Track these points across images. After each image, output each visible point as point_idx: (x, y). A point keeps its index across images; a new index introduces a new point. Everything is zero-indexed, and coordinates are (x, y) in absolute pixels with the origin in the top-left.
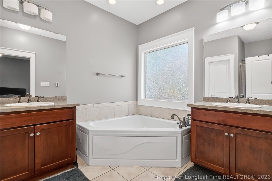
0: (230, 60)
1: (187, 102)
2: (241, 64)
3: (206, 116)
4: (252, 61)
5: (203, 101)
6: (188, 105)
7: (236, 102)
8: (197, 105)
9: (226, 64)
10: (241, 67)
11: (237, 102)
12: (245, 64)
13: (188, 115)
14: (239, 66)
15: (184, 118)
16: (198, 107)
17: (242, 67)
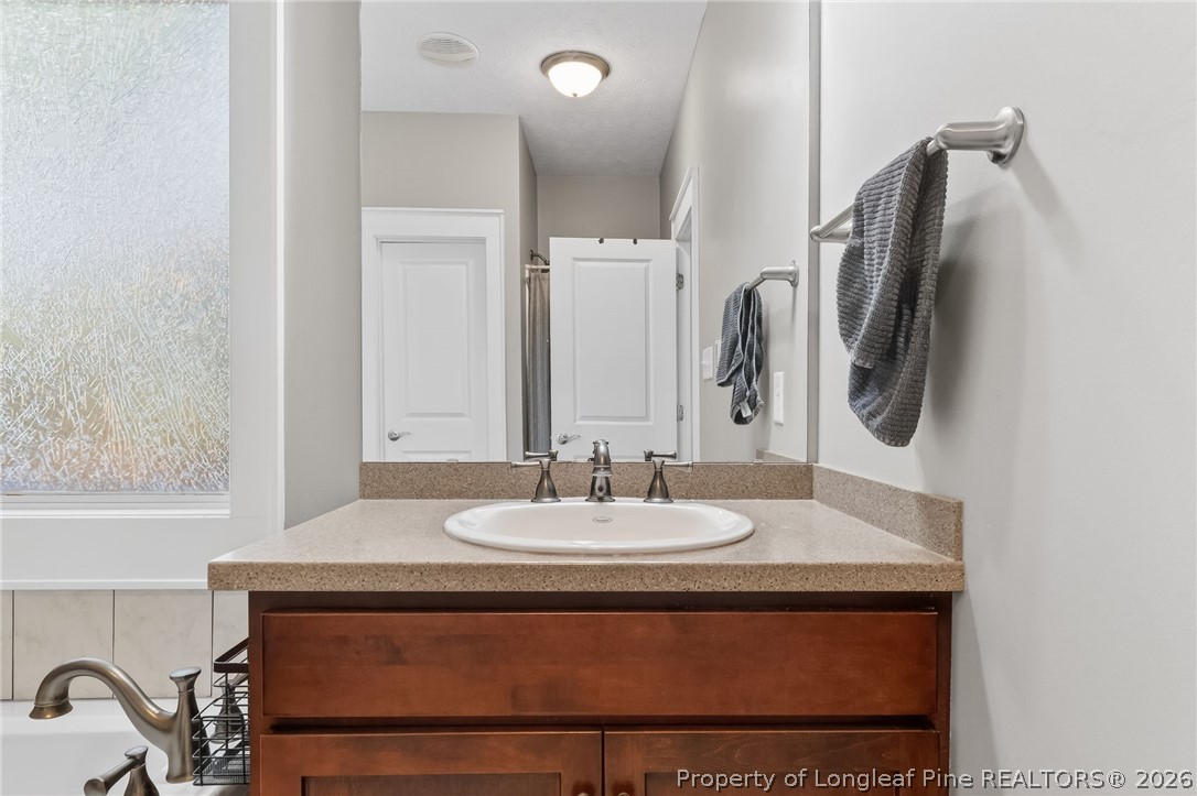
0: (482, 241)
1: (228, 512)
2: (531, 270)
3: (403, 662)
4: (576, 259)
5: (363, 496)
6: (221, 577)
7: (592, 492)
8: (314, 567)
9: (466, 263)
10: (532, 286)
11: (601, 494)
12: (548, 271)
13: (218, 668)
14: (523, 282)
15: (191, 686)
16: (327, 588)
17: (535, 285)
